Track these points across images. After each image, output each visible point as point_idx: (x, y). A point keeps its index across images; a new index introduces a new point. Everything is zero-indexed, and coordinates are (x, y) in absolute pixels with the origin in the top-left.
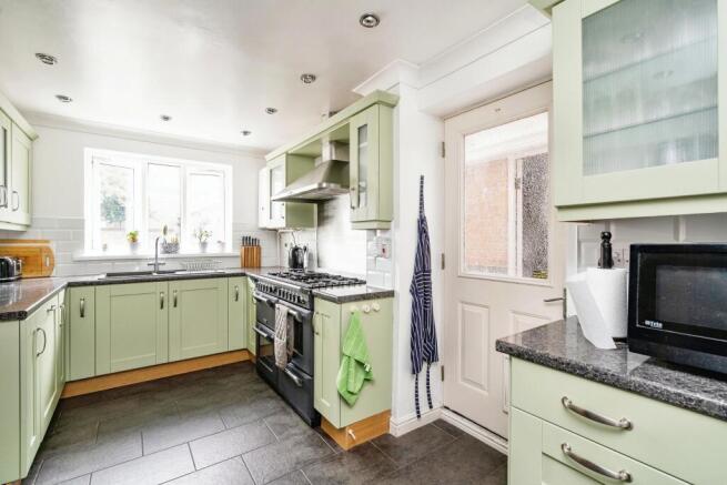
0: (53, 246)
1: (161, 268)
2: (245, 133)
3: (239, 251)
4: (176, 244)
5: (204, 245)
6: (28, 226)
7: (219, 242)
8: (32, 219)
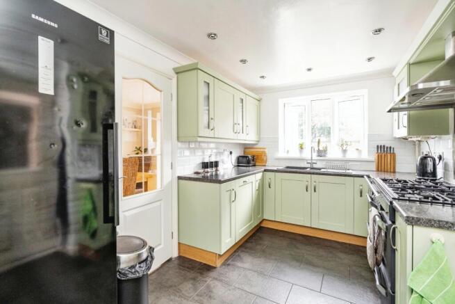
0: (267, 151)
1: (315, 166)
2: (369, 59)
3: (374, 157)
4: (325, 151)
5: (345, 151)
6: (258, 141)
7: (357, 150)
8: (260, 138)
